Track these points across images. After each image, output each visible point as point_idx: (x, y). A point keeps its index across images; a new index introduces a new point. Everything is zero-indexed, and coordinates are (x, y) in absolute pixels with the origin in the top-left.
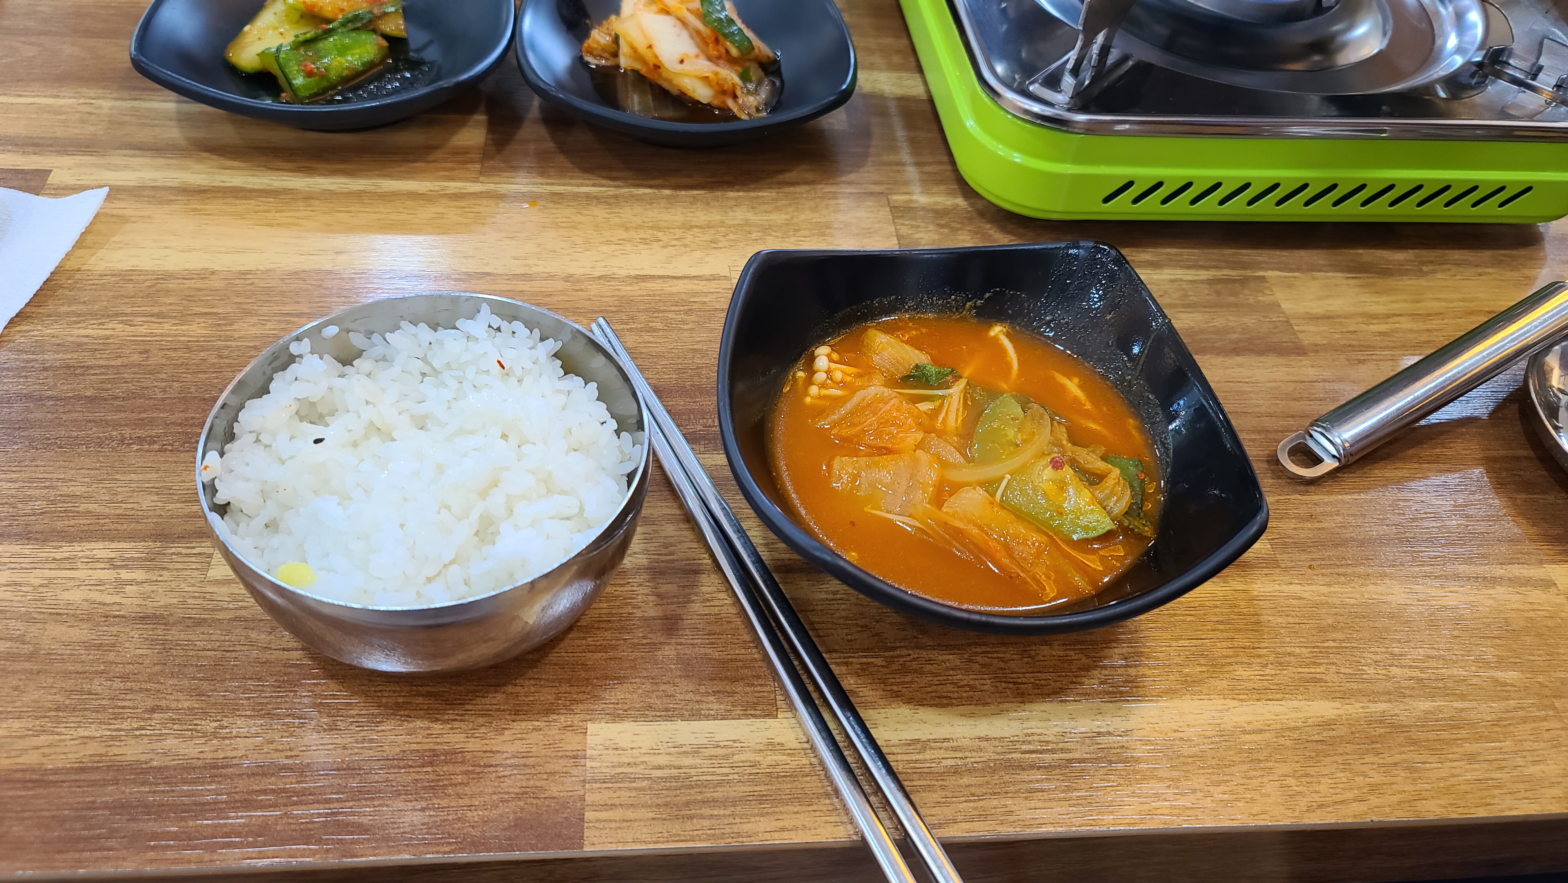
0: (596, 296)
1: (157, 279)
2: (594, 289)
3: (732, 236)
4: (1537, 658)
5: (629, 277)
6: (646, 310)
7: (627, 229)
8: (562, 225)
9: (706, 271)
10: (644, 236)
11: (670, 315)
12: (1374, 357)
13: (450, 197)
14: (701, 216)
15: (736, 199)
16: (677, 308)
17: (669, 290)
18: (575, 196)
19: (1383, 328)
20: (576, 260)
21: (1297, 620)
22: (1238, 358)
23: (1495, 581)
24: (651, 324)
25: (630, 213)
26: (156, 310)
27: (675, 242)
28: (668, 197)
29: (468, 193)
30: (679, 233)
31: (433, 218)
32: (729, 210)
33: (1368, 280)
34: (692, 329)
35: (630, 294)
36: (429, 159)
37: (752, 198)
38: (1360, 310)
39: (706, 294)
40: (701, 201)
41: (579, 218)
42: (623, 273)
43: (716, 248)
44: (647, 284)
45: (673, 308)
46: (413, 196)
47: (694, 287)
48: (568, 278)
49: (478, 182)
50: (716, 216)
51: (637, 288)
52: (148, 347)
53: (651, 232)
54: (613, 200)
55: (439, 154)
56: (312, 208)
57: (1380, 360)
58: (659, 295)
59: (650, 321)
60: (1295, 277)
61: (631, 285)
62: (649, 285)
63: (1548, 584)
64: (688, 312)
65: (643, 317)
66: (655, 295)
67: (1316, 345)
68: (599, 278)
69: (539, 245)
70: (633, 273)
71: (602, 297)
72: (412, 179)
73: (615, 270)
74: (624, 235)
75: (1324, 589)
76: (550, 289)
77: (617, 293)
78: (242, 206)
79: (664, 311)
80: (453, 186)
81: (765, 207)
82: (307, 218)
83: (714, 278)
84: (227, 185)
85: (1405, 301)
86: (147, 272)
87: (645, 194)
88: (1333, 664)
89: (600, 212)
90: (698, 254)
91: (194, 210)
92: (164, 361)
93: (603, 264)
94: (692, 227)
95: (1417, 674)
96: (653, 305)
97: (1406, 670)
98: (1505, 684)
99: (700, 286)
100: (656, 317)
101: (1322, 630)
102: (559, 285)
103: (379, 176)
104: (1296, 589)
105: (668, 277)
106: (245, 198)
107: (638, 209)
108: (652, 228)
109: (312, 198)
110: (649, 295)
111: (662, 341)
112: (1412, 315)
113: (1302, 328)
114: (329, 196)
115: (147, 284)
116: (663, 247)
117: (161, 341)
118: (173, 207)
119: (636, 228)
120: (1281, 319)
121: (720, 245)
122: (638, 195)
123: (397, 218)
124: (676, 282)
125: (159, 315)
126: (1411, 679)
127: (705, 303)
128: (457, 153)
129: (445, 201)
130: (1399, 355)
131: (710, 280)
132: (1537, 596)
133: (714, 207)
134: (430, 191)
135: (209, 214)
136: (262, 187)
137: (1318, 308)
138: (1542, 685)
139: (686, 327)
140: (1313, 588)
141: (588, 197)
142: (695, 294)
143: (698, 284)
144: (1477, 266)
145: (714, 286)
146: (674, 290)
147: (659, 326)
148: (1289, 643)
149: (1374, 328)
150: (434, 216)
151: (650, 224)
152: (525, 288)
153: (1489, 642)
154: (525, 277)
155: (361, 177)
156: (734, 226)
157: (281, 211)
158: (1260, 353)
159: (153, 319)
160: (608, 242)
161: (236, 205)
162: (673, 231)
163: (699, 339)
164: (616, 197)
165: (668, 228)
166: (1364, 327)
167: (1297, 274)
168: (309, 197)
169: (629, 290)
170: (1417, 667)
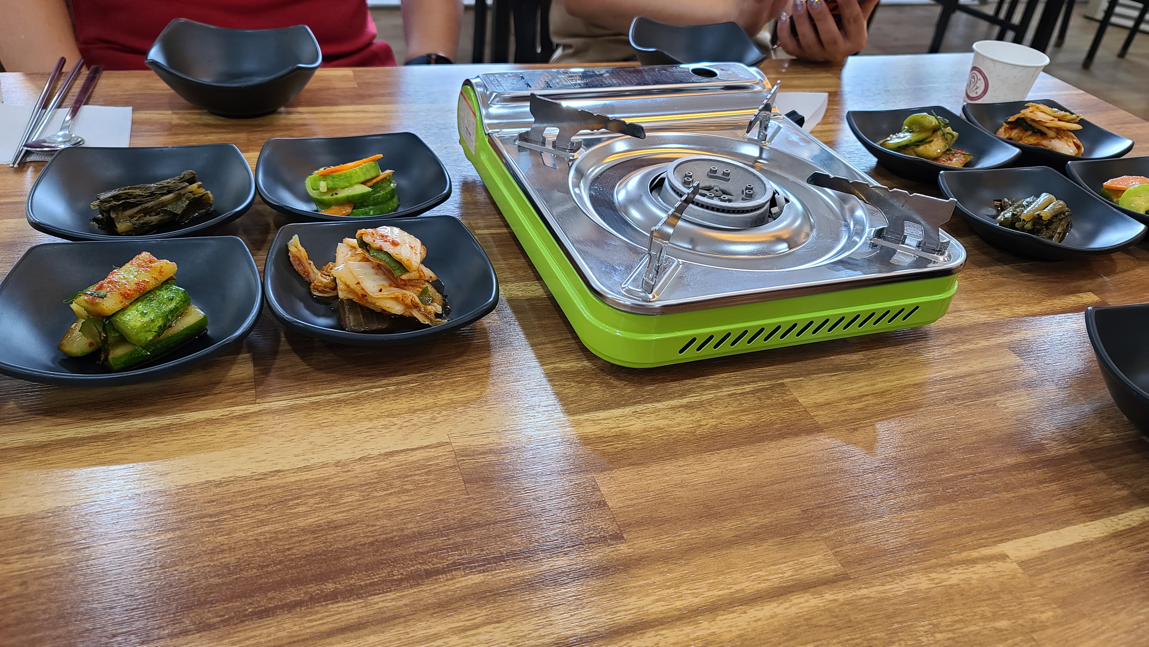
0: (361, 473)
1: (21, 522)
2: (358, 468)
3: (444, 413)
4: (1014, 608)
5: (380, 455)
6: (399, 477)
7: (371, 420)
8: (324, 425)
9: (433, 441)
10: (384, 423)
11: (416, 478)
12: (861, 425)
13: (238, 418)
14: (420, 402)
15: (440, 385)
16: (419, 472)
17: (410, 459)
18: (328, 402)
19: (860, 405)
20: (340, 449)
21: (872, 614)
22: (785, 440)
23: (974, 561)
24: (404, 487)
25: (369, 408)
26: (26, 547)
27: (406, 424)
28: (393, 392)
29: (250, 413)
30: (407, 417)
31: (228, 437)
32: (437, 394)
33: (842, 376)
34: (433, 485)
35: (384, 467)
36: (216, 392)
37: (451, 383)
38: (844, 396)
39: (437, 457)
40: (417, 390)
41: (336, 418)
42: (376, 453)
43: (435, 423)
44: (395, 458)
45: (417, 472)
46: (210, 421)
47: (428, 454)
48: (337, 464)
49: (255, 403)
50: (430, 400)
51: (388, 462)
52: (26, 579)
53: (388, 419)
54: (355, 401)
55: (222, 387)
56: (133, 444)
57: (865, 427)
58: (405, 464)
59: (403, 485)
60: (801, 380)
61: (383, 460)
62: (397, 458)
63: (1003, 557)
64: (428, 473)
65: (397, 483)
66: (402, 465)
67: (827, 423)
68: (360, 459)
69: (311, 443)
70: (383, 451)
71: (365, 473)
72: (206, 409)
73: (370, 452)
74: (370, 425)
75: (881, 588)
76: (326, 475)
77: (375, 468)
78: (78, 452)
79: (411, 476)
80: (238, 410)
81: (461, 388)
82: (131, 452)
83: (440, 445)
84: (62, 437)
85: (867, 385)
86: (12, 519)
87: (377, 392)
88: (902, 640)
89: (348, 411)
90: (424, 429)
91: (40, 462)
92: (40, 588)
93: (359, 449)
94: (416, 411)
95: (951, 635)
96: (403, 472)
97: (944, 634)
98: (1001, 630)
99: (432, 453)
100: (406, 481)
101: (889, 617)
102: (332, 470)
103: (181, 411)
104: (864, 592)
105: (408, 450)
106: (78, 445)
107: (376, 404)
108: (388, 416)
109: (132, 437)
110: (398, 466)
111: (415, 498)
112: (873, 394)
113: (815, 413)
114: (145, 432)
115: (15, 528)
116: (399, 429)
117: (35, 571)
118: (23, 463)
119: (377, 418)
120: (802, 409)
121: (438, 420)
122: (372, 394)
123: (202, 440)
124: (414, 453)
125: (29, 551)
126: (948, 639)
127: (438, 464)
128: (236, 385)
129: (235, 421)
130: (875, 422)
131: (437, 447)
132: (1000, 566)
133: (427, 394)
134: (222, 416)
135: (52, 463)
136: (90, 435)
137: (820, 398)
138: (1022, 625)
139: (429, 484)
140: (875, 589)
141: (338, 401)
142: (429, 459)
143: (430, 452)
144: (898, 356)
145: (441, 451)
146: (414, 458)
147: (410, 487)
148: (873, 630)
149: (855, 406)
150: (229, 434)
151: (386, 414)
152: (308, 477)
153: (984, 603)
154: (307, 469)
155: (167, 414)
156: (444, 405)
157: (109, 451)
158: (796, 435)
159: (25, 555)
160: (360, 432)
161: (72, 452)
162: (403, 415)
163: (440, 491)
164: (357, 398)
165: (399, 414)
166: (850, 407)
167: (801, 378)
168: (129, 436)
169: (382, 464)
170: (950, 631)
